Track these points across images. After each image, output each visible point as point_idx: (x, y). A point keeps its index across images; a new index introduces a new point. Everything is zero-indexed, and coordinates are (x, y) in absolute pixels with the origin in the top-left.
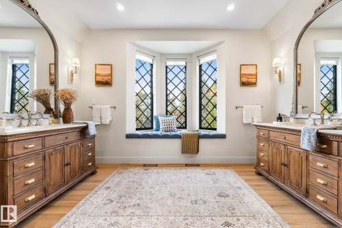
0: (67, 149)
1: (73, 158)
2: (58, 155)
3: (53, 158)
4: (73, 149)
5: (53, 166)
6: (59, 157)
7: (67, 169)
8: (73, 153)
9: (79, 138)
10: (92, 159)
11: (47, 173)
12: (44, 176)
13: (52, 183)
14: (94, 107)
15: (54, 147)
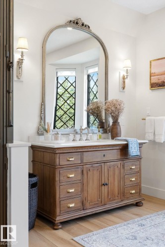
0: (105, 167)
1: (111, 179)
2: (95, 172)
3: (90, 173)
4: (112, 169)
5: (91, 182)
6: (96, 174)
7: (105, 189)
8: (111, 173)
9: (119, 157)
10: (138, 186)
11: (85, 188)
12: (82, 190)
13: (89, 198)
14: (147, 118)
15: (92, 163)
